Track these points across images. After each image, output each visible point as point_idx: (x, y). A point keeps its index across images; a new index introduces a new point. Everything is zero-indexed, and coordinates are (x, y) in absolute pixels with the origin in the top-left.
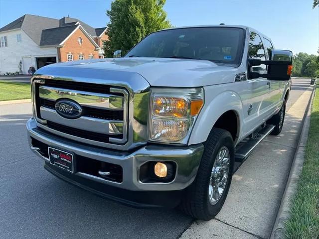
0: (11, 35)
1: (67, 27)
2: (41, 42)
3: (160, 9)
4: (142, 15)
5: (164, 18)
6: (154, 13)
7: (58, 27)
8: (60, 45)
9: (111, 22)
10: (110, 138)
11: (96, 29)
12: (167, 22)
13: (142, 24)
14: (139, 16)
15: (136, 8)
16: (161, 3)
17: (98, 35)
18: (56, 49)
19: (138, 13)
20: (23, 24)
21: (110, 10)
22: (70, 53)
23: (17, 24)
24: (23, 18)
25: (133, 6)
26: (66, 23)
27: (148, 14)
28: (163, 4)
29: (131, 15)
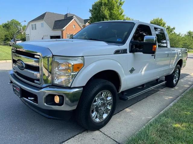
0: (38, 23)
1: (68, 19)
2: (53, 28)
3: (119, 8)
4: (109, 12)
5: (122, 14)
6: (116, 11)
7: (63, 19)
8: (63, 29)
9: (92, 16)
10: (35, 81)
11: (84, 20)
12: (123, 15)
13: (108, 17)
14: (107, 13)
15: (105, 8)
16: (120, 4)
17: (85, 23)
18: (61, 32)
19: (106, 10)
20: (45, 17)
21: (91, 9)
22: (68, 33)
23: (42, 17)
24: (45, 14)
25: (103, 7)
26: (68, 17)
27: (112, 11)
28: (122, 5)
29: (102, 12)
